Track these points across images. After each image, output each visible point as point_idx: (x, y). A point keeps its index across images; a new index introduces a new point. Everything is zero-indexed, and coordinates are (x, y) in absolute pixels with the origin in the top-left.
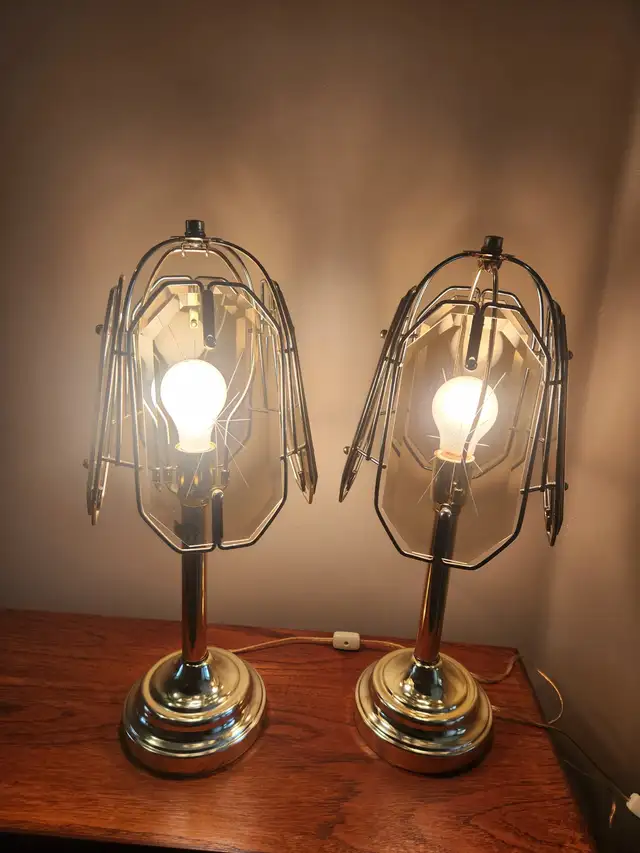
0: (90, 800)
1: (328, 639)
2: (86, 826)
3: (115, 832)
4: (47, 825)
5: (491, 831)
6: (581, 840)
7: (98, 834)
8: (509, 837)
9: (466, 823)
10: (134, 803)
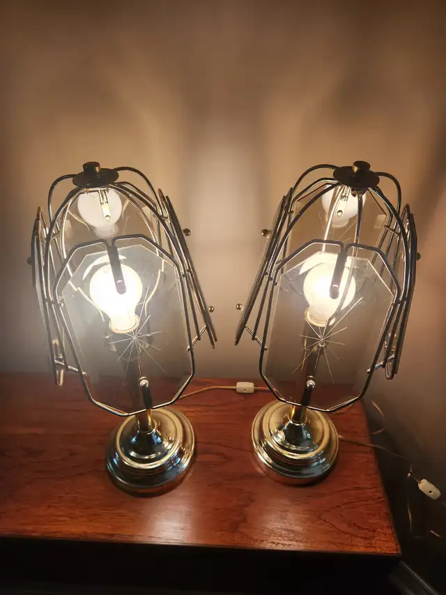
0: (95, 515)
1: (234, 387)
2: (95, 533)
3: (112, 535)
4: (73, 534)
5: (333, 523)
6: (388, 527)
7: (103, 537)
8: (344, 527)
9: (319, 518)
10: (122, 515)
